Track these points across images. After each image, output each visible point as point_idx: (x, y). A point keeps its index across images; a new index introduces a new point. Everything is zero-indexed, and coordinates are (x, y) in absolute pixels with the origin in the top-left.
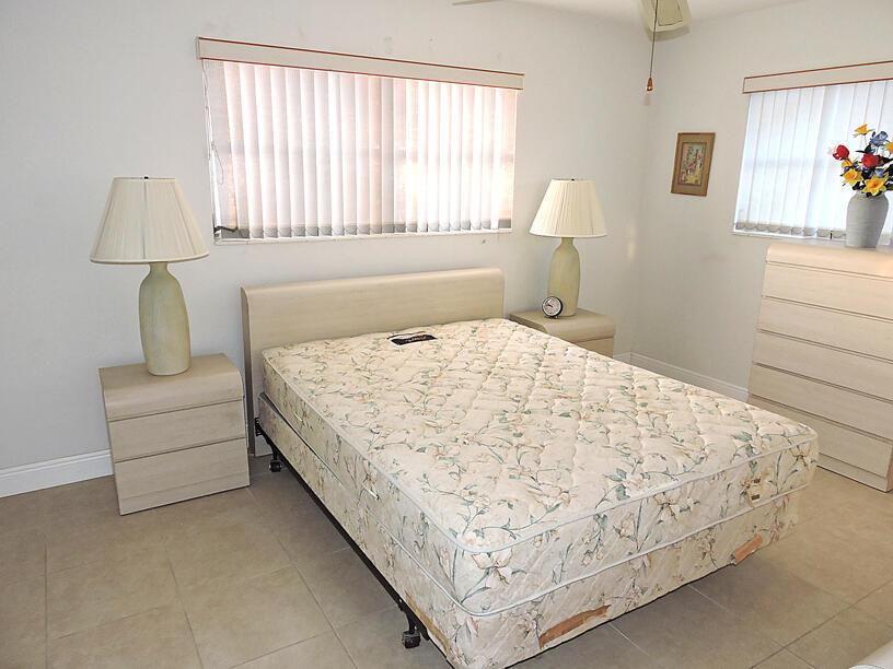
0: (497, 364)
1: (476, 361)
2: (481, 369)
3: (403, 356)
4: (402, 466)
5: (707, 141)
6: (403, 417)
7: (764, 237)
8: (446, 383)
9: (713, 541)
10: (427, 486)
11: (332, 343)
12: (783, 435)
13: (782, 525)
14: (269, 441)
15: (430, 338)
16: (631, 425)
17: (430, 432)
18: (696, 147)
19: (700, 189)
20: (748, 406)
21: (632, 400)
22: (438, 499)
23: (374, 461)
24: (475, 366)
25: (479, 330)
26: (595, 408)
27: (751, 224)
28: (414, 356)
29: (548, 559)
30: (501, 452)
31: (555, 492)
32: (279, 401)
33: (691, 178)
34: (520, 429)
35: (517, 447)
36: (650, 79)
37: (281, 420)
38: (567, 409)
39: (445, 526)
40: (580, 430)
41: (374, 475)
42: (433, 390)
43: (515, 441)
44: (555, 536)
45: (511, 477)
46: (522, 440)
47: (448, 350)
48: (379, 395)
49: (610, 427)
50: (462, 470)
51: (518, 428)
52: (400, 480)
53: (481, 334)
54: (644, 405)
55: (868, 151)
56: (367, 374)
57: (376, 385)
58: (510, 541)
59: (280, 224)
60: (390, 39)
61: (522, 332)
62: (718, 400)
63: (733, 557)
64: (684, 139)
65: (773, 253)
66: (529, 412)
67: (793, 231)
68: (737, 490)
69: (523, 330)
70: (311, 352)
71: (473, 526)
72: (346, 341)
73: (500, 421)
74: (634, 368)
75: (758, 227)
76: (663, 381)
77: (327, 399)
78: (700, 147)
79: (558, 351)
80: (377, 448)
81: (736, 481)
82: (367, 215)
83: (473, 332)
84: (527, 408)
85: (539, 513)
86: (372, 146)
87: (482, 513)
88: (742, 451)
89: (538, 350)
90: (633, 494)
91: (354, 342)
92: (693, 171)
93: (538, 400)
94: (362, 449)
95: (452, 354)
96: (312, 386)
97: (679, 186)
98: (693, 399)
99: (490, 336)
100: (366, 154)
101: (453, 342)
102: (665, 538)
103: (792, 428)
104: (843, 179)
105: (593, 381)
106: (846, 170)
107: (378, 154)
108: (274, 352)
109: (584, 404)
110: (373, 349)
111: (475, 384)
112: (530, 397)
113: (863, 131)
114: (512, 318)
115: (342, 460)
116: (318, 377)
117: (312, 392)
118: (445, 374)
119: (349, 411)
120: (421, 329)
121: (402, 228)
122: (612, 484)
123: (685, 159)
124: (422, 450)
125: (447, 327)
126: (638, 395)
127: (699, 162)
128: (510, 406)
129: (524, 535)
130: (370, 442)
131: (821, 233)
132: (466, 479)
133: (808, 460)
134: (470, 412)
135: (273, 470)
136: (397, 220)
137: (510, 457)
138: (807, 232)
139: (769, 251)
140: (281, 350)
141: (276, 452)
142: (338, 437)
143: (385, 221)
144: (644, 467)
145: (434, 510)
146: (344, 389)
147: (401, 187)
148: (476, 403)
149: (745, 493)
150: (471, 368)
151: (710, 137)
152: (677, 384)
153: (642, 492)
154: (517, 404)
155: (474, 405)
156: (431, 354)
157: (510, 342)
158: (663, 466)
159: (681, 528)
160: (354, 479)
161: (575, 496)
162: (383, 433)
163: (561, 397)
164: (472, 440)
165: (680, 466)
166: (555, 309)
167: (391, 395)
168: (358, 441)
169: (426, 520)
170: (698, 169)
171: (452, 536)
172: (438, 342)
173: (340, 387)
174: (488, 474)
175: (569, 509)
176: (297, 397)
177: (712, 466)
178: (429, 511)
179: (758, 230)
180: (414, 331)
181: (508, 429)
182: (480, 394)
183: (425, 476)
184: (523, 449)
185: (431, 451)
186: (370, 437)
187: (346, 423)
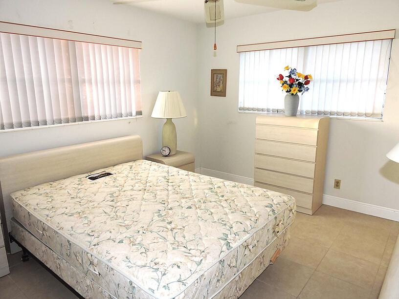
0: (148, 184)
1: (136, 184)
2: (140, 188)
3: (97, 186)
4: (112, 254)
5: (224, 73)
6: (105, 223)
7: (252, 113)
8: (124, 199)
9: (264, 256)
10: (129, 264)
11: (54, 184)
12: (284, 202)
13: (286, 240)
14: (20, 245)
15: (109, 174)
16: (220, 208)
17: (123, 230)
18: (219, 76)
19: (223, 94)
20: (265, 190)
21: (217, 195)
22: (138, 271)
23: (95, 253)
24: (137, 187)
25: (133, 167)
26: (202, 201)
27: (245, 108)
28: (103, 185)
29: (201, 290)
30: (164, 234)
31: (198, 253)
32: (25, 222)
33: (219, 89)
34: (170, 220)
35: (171, 230)
36: (215, 44)
37: (27, 233)
38: (189, 204)
39: (146, 288)
40: (199, 215)
41: (95, 261)
42: (119, 204)
43: (169, 227)
44: (203, 278)
45: (173, 249)
46: (173, 225)
47: (121, 180)
48: (89, 212)
49: (212, 211)
50: (147, 250)
51: (169, 219)
52: (112, 263)
53: (135, 169)
54: (223, 196)
55: (290, 76)
56: (78, 200)
57: (85, 206)
58: (183, 288)
59: (15, 121)
60: (71, 21)
61: (155, 165)
62: (252, 189)
63: (271, 261)
64: (214, 72)
65: (259, 120)
66: (171, 209)
67: (262, 110)
68: (271, 231)
69: (155, 164)
70: (42, 191)
71: (162, 284)
72: (62, 181)
73: (158, 216)
74: (212, 178)
75: (248, 109)
76: (227, 183)
77: (57, 219)
78: (221, 76)
79: (175, 173)
80: (95, 245)
81: (270, 227)
82: (67, 113)
83: (131, 168)
84: (169, 206)
85: (194, 267)
86: (66, 77)
87: (164, 274)
88: (271, 213)
89: (166, 174)
90: (234, 245)
91: (67, 182)
92: (219, 86)
93: (174, 201)
94: (85, 247)
95: (123, 182)
96: (47, 212)
97: (214, 93)
98: (242, 189)
99: (140, 169)
100: (63, 81)
101: (122, 175)
102: (247, 262)
103: (285, 198)
104: (282, 88)
105: (196, 187)
106: (283, 85)
107: (70, 81)
108: (18, 194)
109: (196, 200)
110: (79, 184)
111: (139, 197)
112: (169, 201)
113: (287, 68)
114: (147, 158)
115: (72, 253)
116: (49, 206)
117: (47, 216)
118: (122, 194)
119: (73, 224)
120: (103, 170)
121: (87, 119)
122: (223, 242)
123: (215, 80)
124: (121, 242)
125: (116, 167)
126: (218, 192)
127: (221, 82)
128: (161, 207)
129: (189, 282)
130: (90, 242)
131: (273, 110)
132: (151, 255)
133: (293, 211)
134: (141, 213)
135: (24, 261)
136: (84, 114)
137: (169, 237)
138: (268, 110)
139: (257, 119)
140: (23, 192)
141: (25, 250)
142: (69, 241)
143: (77, 115)
144: (234, 230)
145: (137, 278)
146: (67, 211)
147: (84, 97)
148: (143, 208)
149: (274, 232)
150: (135, 188)
151: (225, 71)
152: (233, 183)
153: (237, 243)
154: (164, 205)
155: (142, 210)
156: (112, 184)
157: (150, 172)
158: (242, 227)
159: (253, 256)
160: (82, 265)
161: (208, 253)
162: (96, 235)
163: (184, 198)
164: (147, 230)
165: (249, 226)
166: (167, 152)
167: (96, 210)
168: (81, 242)
169: (133, 285)
170: (221, 85)
171: (151, 293)
172: (114, 176)
173: (64, 210)
174: (161, 250)
175: (207, 261)
176: (38, 220)
177: (261, 223)
178: (134, 279)
179: (248, 110)
180: (100, 172)
181: (163, 220)
182: (144, 203)
183: (127, 258)
184: (175, 231)
185: (126, 242)
186: (89, 239)
187: (72, 232)
